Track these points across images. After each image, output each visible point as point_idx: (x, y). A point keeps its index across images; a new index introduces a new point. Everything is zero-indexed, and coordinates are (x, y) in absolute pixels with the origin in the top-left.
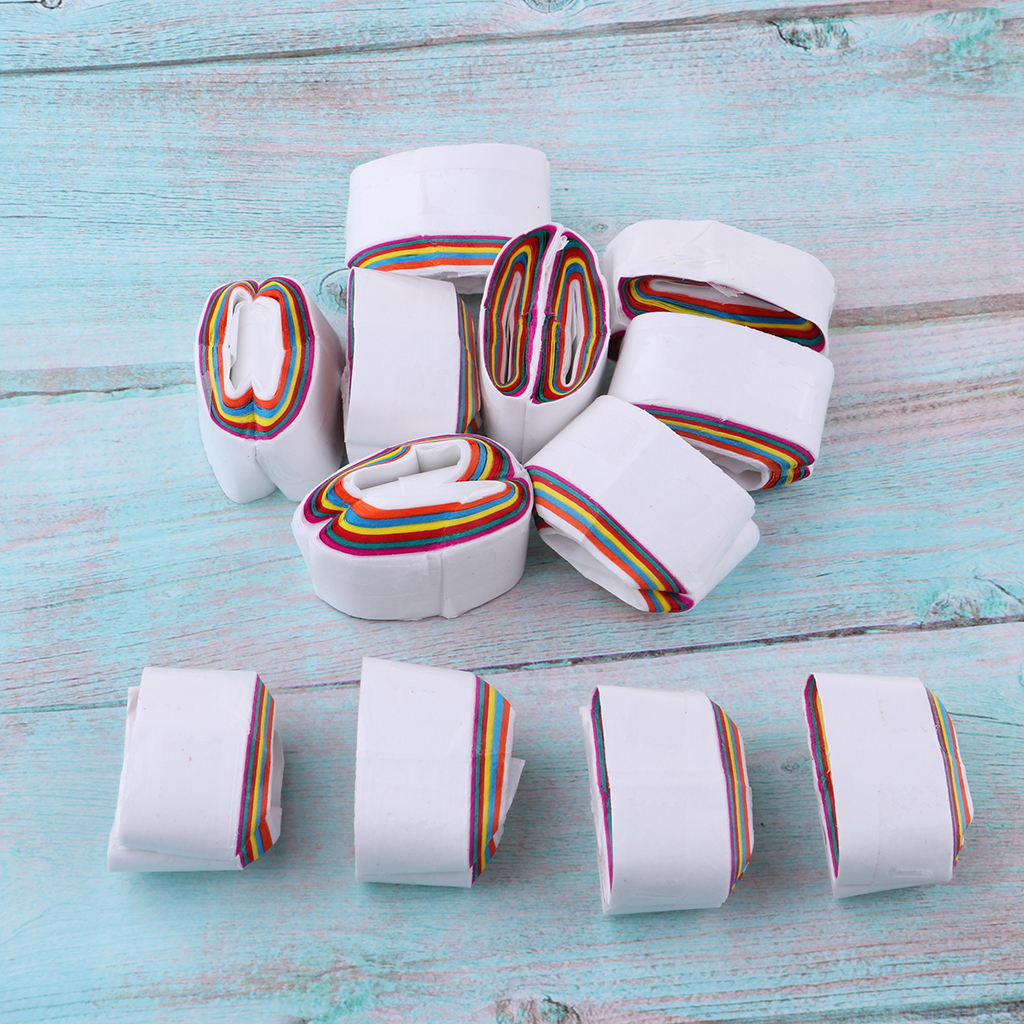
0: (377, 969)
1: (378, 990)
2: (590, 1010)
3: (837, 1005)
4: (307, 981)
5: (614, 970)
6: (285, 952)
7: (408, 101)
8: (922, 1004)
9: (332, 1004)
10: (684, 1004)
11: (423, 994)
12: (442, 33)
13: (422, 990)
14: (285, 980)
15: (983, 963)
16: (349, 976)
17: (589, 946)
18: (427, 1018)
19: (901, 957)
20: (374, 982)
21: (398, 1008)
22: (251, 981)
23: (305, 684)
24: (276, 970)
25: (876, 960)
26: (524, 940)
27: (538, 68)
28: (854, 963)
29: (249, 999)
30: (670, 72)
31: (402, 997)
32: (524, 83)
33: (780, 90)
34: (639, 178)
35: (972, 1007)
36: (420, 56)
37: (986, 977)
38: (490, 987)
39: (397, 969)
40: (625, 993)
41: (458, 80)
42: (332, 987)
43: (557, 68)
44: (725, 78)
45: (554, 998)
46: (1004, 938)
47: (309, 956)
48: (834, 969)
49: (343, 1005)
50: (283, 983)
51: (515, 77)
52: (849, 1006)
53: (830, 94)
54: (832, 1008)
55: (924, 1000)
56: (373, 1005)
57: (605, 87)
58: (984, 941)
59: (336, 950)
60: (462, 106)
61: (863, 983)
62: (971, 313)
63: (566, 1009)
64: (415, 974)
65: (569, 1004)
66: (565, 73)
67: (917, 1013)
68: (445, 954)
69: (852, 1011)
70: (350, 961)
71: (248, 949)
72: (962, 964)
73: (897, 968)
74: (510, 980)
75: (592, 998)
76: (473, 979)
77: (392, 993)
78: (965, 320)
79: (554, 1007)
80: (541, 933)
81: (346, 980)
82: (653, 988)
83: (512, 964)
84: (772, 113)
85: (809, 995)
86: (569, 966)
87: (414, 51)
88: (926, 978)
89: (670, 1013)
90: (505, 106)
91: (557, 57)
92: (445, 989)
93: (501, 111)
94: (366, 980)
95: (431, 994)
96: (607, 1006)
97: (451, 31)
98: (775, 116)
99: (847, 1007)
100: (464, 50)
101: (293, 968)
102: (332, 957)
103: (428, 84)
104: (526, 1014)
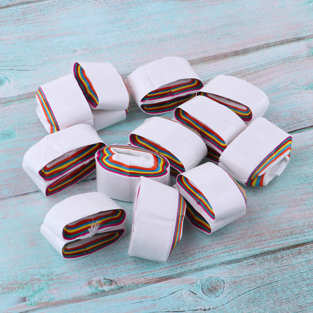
0: (46, 278)
1: (48, 284)
2: (119, 280)
3: (199, 266)
4: (23, 286)
5: (125, 267)
6: (14, 278)
7: (5, 23)
8: (226, 261)
9: (33, 291)
10: (150, 274)
11: (63, 283)
12: (12, 3)
13: (63, 282)
14: (16, 286)
15: (242, 246)
16: (37, 282)
17: (115, 261)
18: (66, 290)
19: (216, 249)
20: (46, 282)
21: (56, 288)
22: (5, 288)
23: (5, 197)
24: (13, 284)
25: (208, 251)
26: (93, 262)
27: (46, 8)
28: (202, 253)
29: (5, 294)
30: (89, 3)
31: (56, 285)
32: (42, 14)
33: (125, 4)
34: (85, 35)
35: (241, 259)
36: (6, 10)
37: (244, 250)
38: (85, 278)
39: (53, 277)
40: (129, 273)
41: (20, 15)
42: (32, 286)
43: (52, 8)
44: (106, 3)
45: (107, 278)
46: (247, 238)
47: (23, 278)
48: (195, 256)
49: (37, 291)
50: (15, 288)
51: (39, 12)
52: (203, 265)
53: (141, 3)
54: (197, 267)
55: (226, 259)
56: (47, 289)
57: (69, 11)
58: (241, 240)
59: (31, 275)
60: (23, 23)
61: (206, 258)
62: (198, 63)
63: (111, 281)
64: (59, 278)
65: (112, 279)
66: (55, 9)
67: (225, 264)
68: (68, 270)
69: (204, 267)
70: (36, 277)
71: (1, 279)
72: (236, 248)
73: (216, 252)
74: (91, 275)
75: (119, 276)
76: (79, 276)
77: (52, 285)
78: (197, 65)
79: (107, 281)
80: (98, 260)
81: (36, 283)
82: (138, 270)
83: (91, 270)
84: (124, 11)
85: (189, 264)
86: (109, 268)
87: (4, 9)
88: (225, 253)
89: (145, 277)
90: (37, 21)
91: (51, 4)
92: (70, 281)
93: (36, 22)
94: (43, 282)
95: (66, 283)
96: (124, 278)
97: (15, 2)
98: (125, 11)
99: (202, 266)
100: (21, 7)
101: (18, 282)
102: (30, 277)
103: (11, 18)
104: (98, 284)
